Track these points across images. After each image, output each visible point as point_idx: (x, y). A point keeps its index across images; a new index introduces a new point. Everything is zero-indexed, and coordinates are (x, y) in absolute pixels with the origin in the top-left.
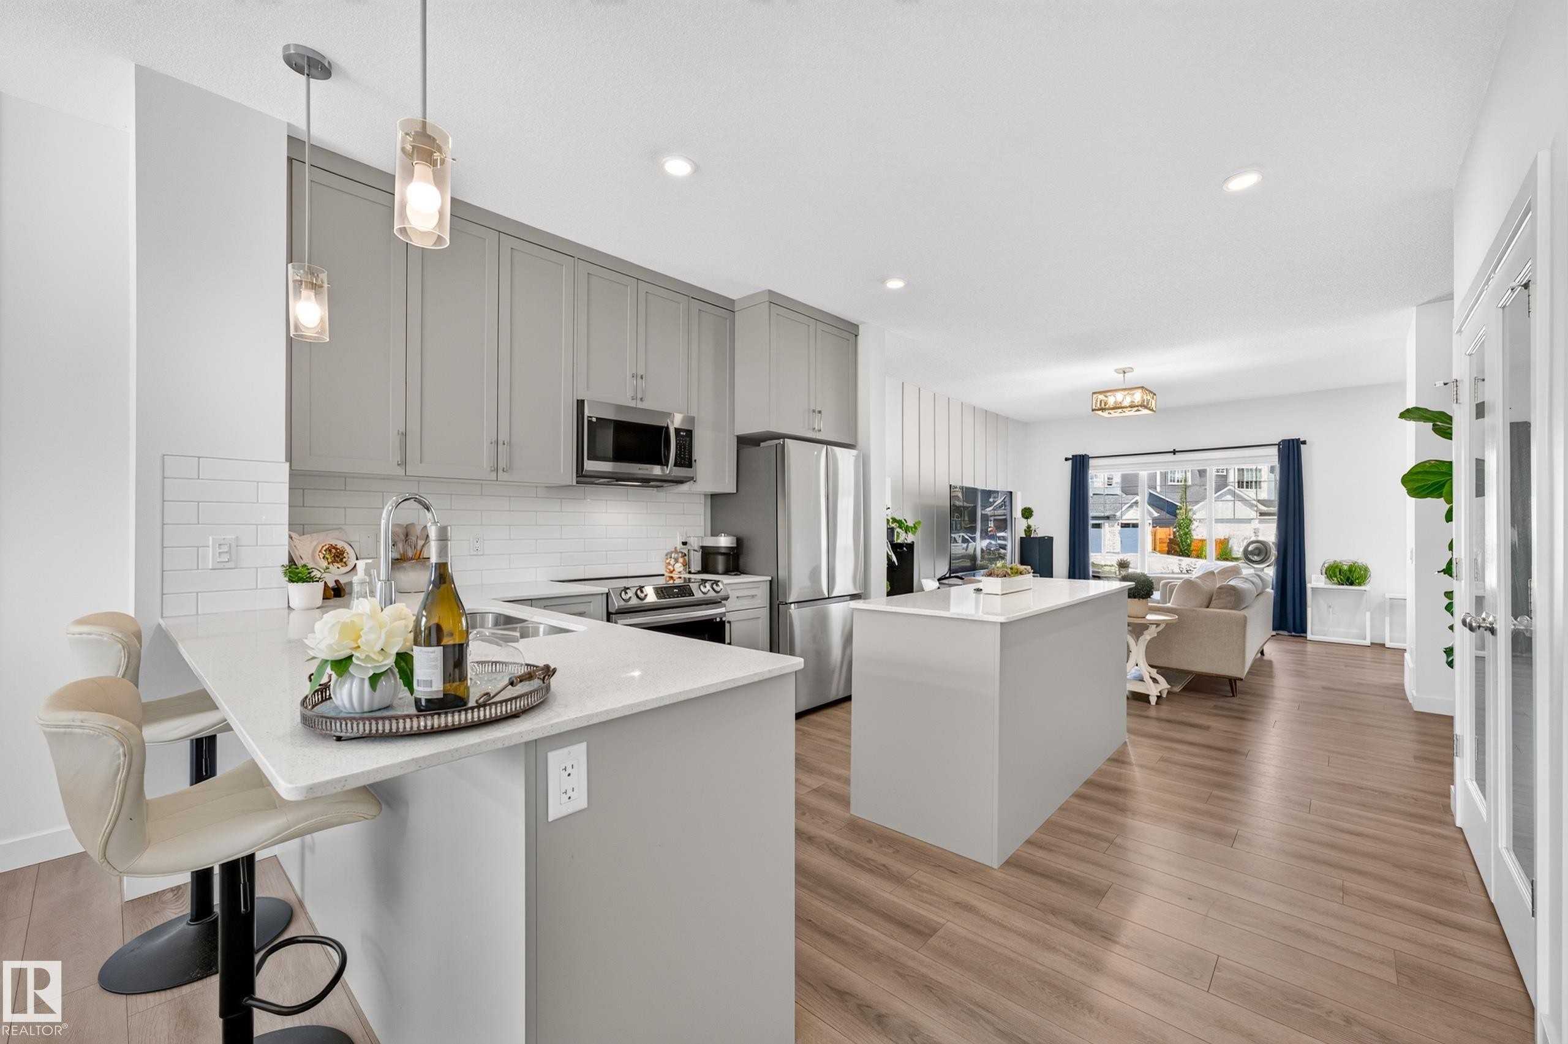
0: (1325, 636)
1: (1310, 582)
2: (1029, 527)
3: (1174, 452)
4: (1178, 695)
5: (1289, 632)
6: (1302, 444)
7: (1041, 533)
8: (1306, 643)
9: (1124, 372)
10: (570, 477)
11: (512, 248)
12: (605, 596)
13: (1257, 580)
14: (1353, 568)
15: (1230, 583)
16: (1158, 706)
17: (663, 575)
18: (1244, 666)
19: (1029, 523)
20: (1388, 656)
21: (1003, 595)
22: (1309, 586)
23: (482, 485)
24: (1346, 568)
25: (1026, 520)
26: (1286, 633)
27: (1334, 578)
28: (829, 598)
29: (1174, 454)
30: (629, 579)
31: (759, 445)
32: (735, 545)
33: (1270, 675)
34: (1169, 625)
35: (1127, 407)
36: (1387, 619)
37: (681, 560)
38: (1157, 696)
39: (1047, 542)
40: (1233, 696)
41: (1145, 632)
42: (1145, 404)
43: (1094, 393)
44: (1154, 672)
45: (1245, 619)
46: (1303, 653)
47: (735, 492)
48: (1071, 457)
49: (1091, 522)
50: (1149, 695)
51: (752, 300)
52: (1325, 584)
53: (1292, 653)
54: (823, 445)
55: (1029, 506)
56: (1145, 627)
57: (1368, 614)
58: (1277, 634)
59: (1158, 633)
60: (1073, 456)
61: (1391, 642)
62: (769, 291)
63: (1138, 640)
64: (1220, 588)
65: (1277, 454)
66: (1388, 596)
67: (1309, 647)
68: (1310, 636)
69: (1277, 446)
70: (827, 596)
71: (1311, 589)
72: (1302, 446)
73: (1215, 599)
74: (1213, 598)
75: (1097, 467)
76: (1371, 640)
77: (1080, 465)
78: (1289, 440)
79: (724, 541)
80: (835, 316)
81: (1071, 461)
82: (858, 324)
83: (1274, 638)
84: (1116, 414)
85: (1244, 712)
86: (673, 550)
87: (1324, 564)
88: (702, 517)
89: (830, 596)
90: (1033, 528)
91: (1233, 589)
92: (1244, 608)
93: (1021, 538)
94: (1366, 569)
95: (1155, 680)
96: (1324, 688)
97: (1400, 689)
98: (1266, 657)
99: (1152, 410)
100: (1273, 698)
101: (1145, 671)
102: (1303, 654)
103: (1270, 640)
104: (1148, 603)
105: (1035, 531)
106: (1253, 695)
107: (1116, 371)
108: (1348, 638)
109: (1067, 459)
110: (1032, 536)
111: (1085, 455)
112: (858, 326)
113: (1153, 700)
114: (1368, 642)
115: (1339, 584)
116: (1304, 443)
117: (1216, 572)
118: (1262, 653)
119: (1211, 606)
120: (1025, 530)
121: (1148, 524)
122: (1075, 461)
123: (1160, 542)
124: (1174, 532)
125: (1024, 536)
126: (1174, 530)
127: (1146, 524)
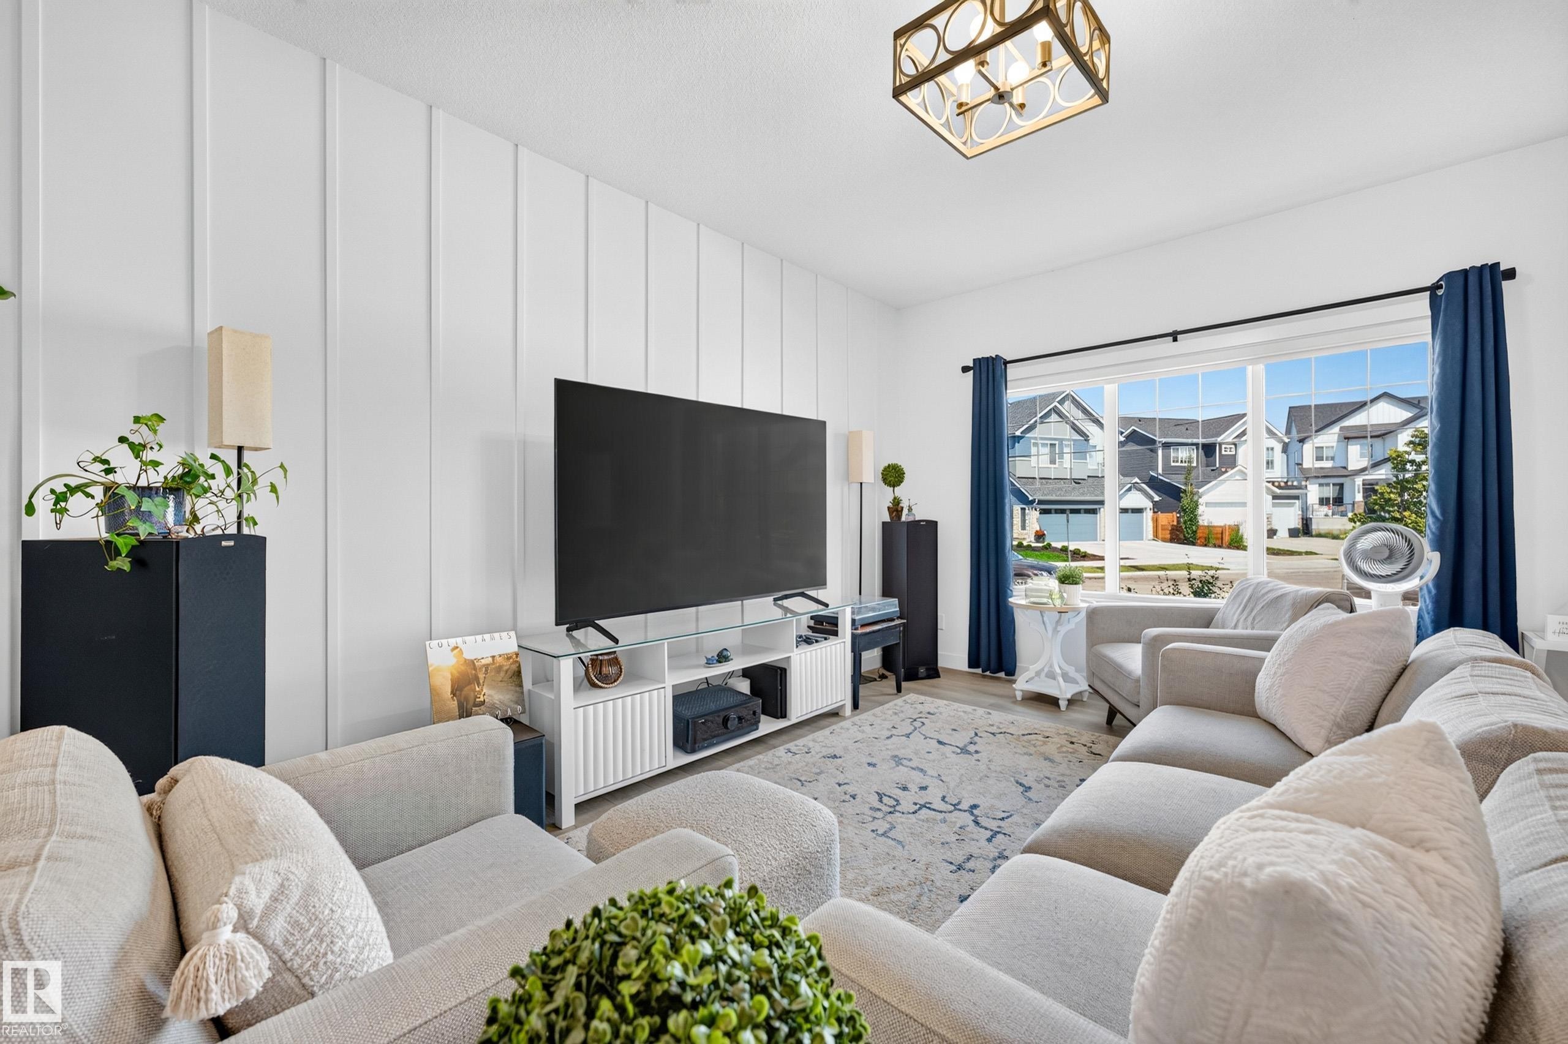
2: (896, 502)
3: (1175, 336)
6: (1504, 277)
7: (920, 514)
19: (897, 495)
25: (892, 488)
29: (1175, 340)
39: (928, 532)
49: (1010, 493)
55: (896, 463)
65: (1429, 313)
69: (1428, 293)
72: (1504, 283)
75: (1021, 381)
77: (988, 379)
78: (1465, 273)
90: (905, 504)
93: (883, 523)
105: (909, 509)
109: (965, 369)
110: (903, 520)
116: (1511, 273)
120: (889, 508)
121: (1148, 509)
122: (978, 371)
123: (1162, 530)
124: (1178, 517)
125: (889, 521)
126: (1178, 515)
127: (1146, 509)
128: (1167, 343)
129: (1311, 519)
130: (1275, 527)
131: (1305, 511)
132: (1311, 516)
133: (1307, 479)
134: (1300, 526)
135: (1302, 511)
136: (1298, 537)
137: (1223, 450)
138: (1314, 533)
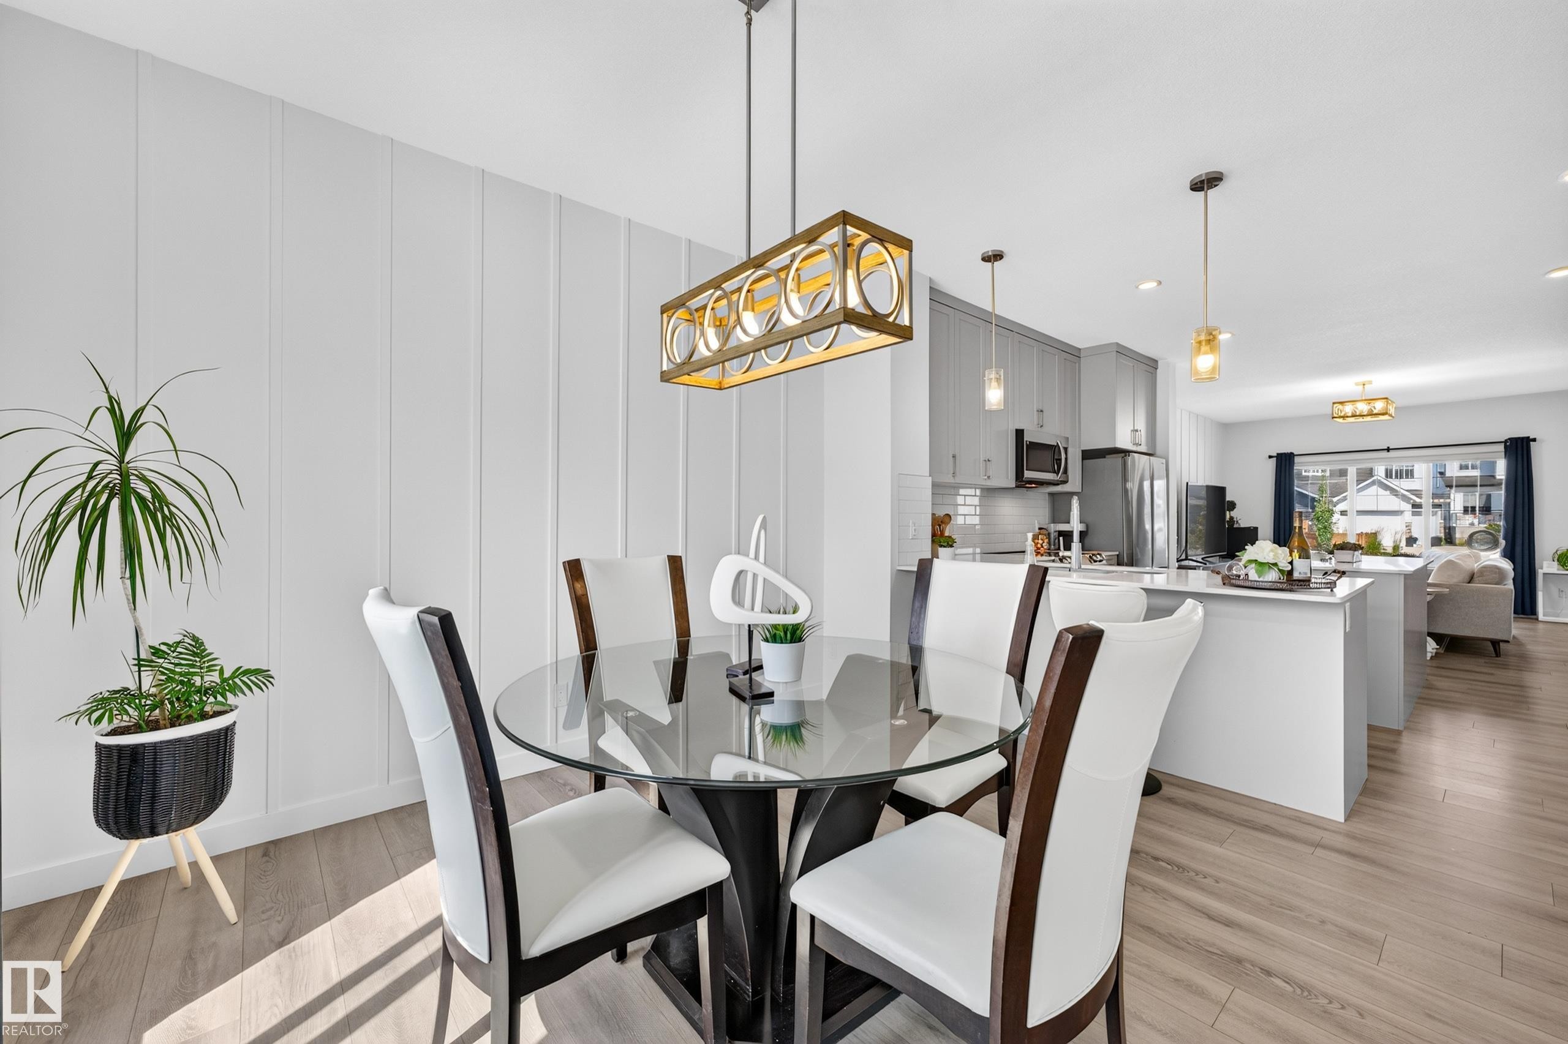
0: (1557, 617)
1: (1542, 568)
2: (1231, 519)
3: (1388, 450)
6: (1536, 441)
8: (1538, 623)
9: (1364, 385)
19: (1231, 515)
22: (1540, 572)
25: (1229, 512)
31: (1105, 457)
32: (1085, 530)
35: (1367, 415)
37: (1046, 541)
39: (1250, 531)
40: (1499, 656)
43: (1334, 403)
46: (1537, 630)
47: (1081, 491)
48: (1275, 455)
51: (1099, 350)
52: (1558, 570)
53: (1526, 630)
60: (1278, 454)
62: (1117, 344)
65: (1504, 451)
67: (1542, 626)
68: (1541, 617)
69: (1502, 443)
71: (1542, 575)
72: (1531, 443)
73: (1478, 577)
74: (1475, 576)
75: (1302, 464)
77: (1285, 463)
80: (1147, 356)
81: (1275, 458)
84: (1347, 421)
87: (1557, 551)
90: (1235, 519)
99: (1392, 417)
109: (1270, 457)
110: (1235, 526)
111: (1290, 453)
112: (1158, 361)
116: (1534, 439)
119: (1472, 582)
120: (1228, 521)
122: (1279, 458)
126: (1310, 523)
128: (1385, 454)
129: (1455, 528)
130: (1415, 535)
131: (1447, 518)
132: (1454, 525)
133: (1451, 487)
134: (1442, 535)
135: (1445, 519)
136: (1440, 545)
138: (1457, 542)
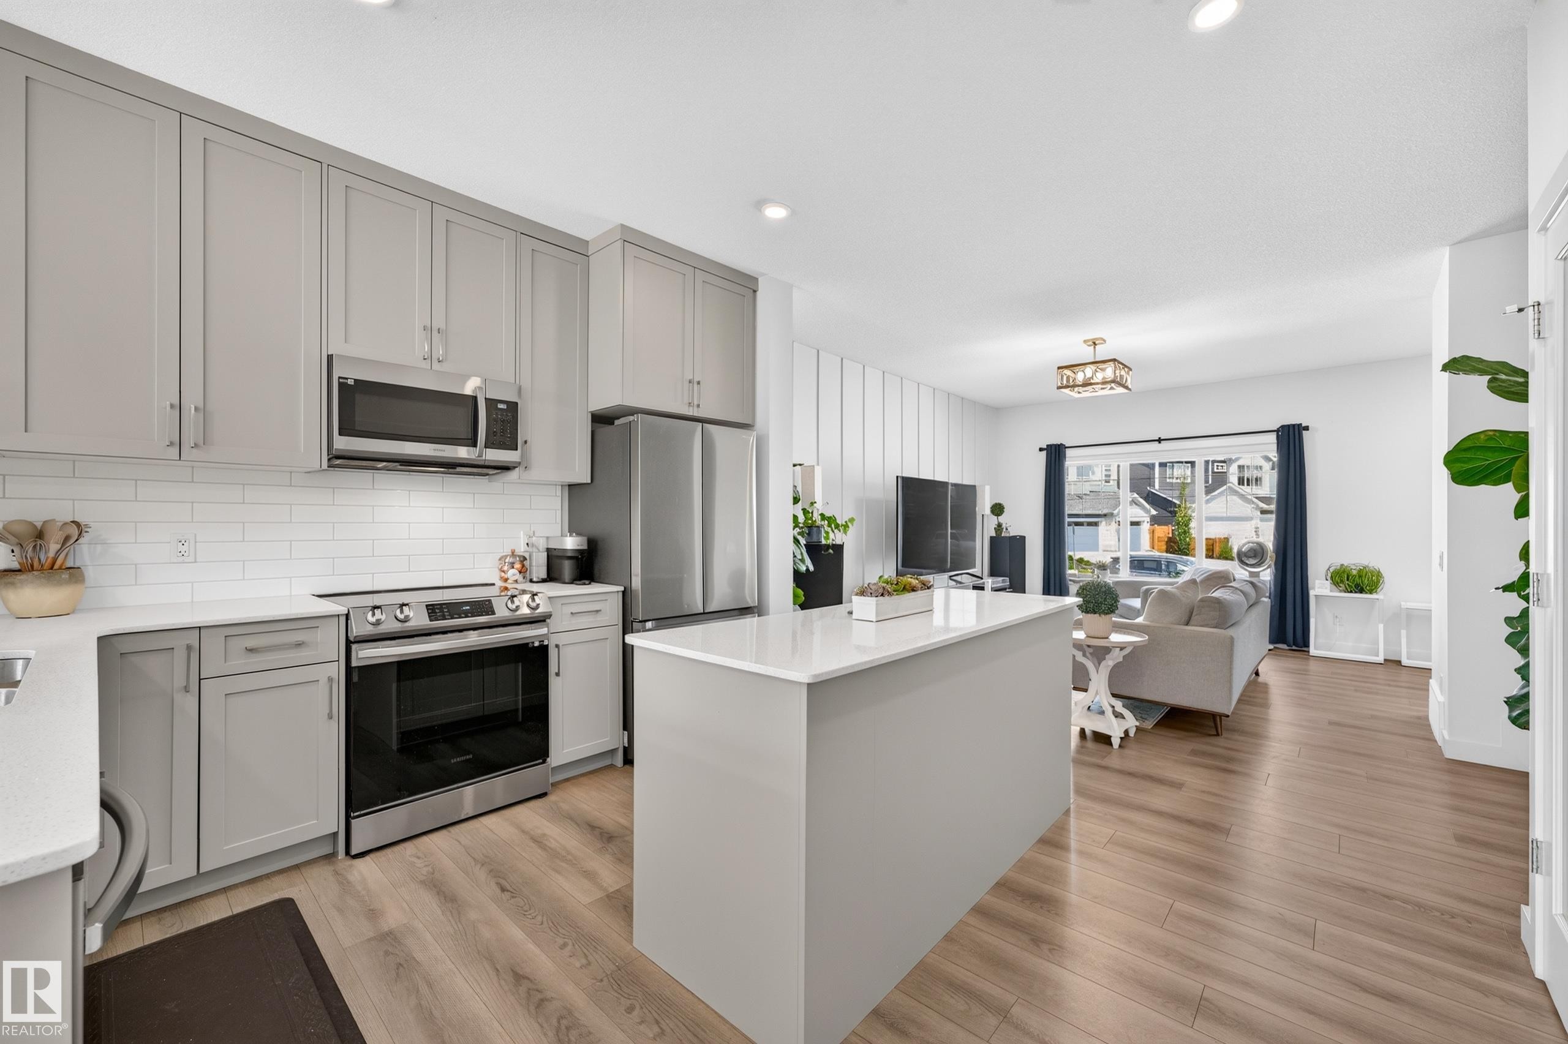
0: (1329, 650)
1: (1314, 588)
2: (999, 525)
3: (1159, 440)
4: (1150, 732)
5: (1288, 646)
6: (1304, 430)
7: (1013, 532)
8: (1308, 659)
9: (1094, 343)
10: (317, 458)
11: (205, 139)
12: (343, 620)
13: (1249, 589)
14: (1363, 572)
15: (1213, 595)
16: (1122, 750)
17: (494, 584)
18: (1231, 699)
19: (1000, 521)
20: (1404, 676)
21: (877, 621)
22: (1312, 593)
23: (193, 467)
24: (1354, 572)
25: (996, 517)
26: (1285, 646)
27: (1341, 585)
28: (704, 613)
29: (1161, 442)
30: (445, 590)
31: (613, 424)
32: (585, 547)
33: (1265, 705)
34: (1137, 648)
35: (1098, 384)
36: (1404, 632)
37: (518, 566)
38: (1121, 738)
39: (1019, 542)
40: (1218, 735)
41: (1107, 657)
42: (1118, 379)
43: (1059, 368)
44: (1119, 705)
45: (1232, 640)
46: (1305, 672)
47: (590, 482)
48: (1045, 447)
49: (1067, 520)
50: (1111, 737)
51: (605, 239)
52: (1331, 591)
53: (1292, 673)
54: (699, 423)
55: (1000, 502)
56: (1107, 650)
57: (1381, 626)
58: (1275, 647)
59: (1124, 657)
60: (1047, 446)
61: (1408, 659)
62: (622, 225)
63: (1099, 664)
64: (1202, 600)
66: (1404, 605)
67: (1313, 666)
68: (1313, 651)
69: (1275, 433)
70: (702, 611)
71: (1314, 597)
72: (1304, 432)
73: (1196, 615)
74: (1194, 614)
75: (1074, 456)
76: (1385, 655)
77: (1055, 455)
78: (1289, 426)
79: (571, 543)
80: (725, 266)
81: (1045, 451)
82: (756, 276)
83: (1270, 652)
84: (1087, 393)
85: (1230, 760)
86: (510, 553)
87: (1330, 567)
88: (559, 513)
89: (706, 611)
90: (1004, 526)
91: (1218, 601)
92: (1232, 625)
93: (991, 537)
94: (1379, 574)
95: (1118, 715)
96: (1330, 723)
97: (1423, 723)
98: (1261, 679)
99: (1127, 388)
100: (1266, 737)
101: (1106, 704)
102: (1305, 674)
103: (1267, 656)
104: (1112, 618)
105: (1007, 529)
106: (1243, 733)
107: (1085, 341)
108: (1358, 654)
109: (1041, 450)
110: (1003, 535)
111: (1061, 444)
112: (757, 279)
113: (1116, 742)
114: (1380, 659)
115: (1346, 591)
116: (1307, 428)
117: (1198, 580)
118: (1257, 674)
119: (1192, 622)
120: (995, 528)
121: (1146, 522)
122: (1050, 451)
123: (1158, 541)
124: (1173, 530)
125: (995, 535)
126: (1173, 528)
127: (1144, 522)
128: (1157, 446)
137: (1215, 467)
